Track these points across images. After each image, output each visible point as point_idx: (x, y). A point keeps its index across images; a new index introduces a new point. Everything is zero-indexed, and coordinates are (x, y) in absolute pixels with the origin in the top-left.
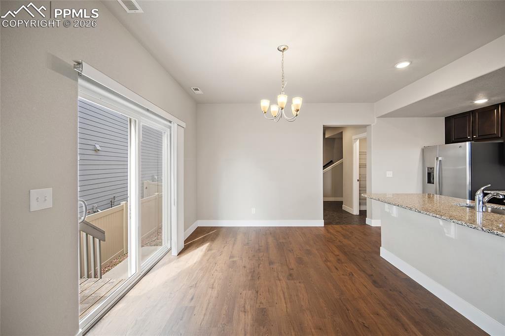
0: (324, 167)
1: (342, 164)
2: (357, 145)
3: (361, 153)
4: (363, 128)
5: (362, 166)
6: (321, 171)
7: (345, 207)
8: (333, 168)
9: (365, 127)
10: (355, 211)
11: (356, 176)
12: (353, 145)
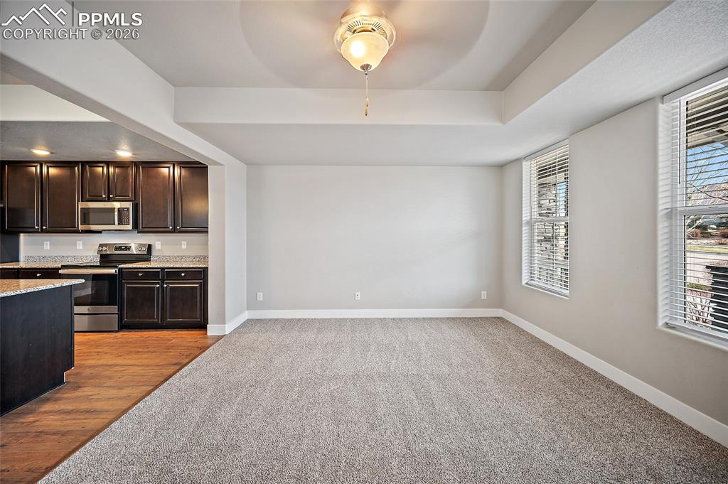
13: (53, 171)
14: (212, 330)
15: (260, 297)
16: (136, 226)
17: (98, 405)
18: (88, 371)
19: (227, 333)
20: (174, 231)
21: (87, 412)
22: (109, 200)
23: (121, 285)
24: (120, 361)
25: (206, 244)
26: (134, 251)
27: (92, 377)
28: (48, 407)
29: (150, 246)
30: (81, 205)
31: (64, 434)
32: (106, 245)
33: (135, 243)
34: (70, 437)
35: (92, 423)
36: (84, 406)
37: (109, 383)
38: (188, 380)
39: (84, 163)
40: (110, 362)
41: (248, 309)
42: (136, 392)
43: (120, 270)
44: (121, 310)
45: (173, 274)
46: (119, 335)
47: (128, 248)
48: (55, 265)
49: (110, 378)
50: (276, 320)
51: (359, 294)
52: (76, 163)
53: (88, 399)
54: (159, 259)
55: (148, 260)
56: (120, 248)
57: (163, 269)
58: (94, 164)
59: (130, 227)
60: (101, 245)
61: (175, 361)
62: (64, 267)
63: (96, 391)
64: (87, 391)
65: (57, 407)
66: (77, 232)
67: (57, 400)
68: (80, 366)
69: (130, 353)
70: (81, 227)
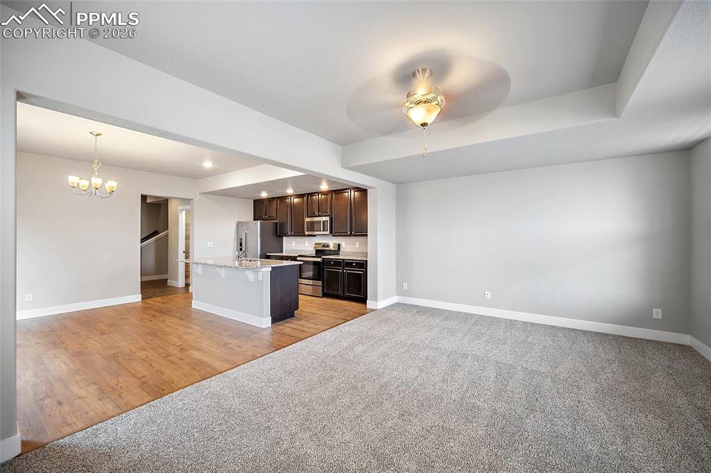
0: (143, 240)
1: (167, 235)
2: (182, 216)
3: (187, 225)
4: (187, 201)
5: (187, 238)
6: (139, 245)
7: (170, 283)
8: (156, 240)
9: (189, 200)
10: (181, 283)
11: (182, 247)
12: (179, 217)
13: (296, 200)
14: (370, 304)
15: (405, 286)
16: (331, 232)
17: (305, 329)
18: (304, 314)
19: (379, 308)
20: (351, 235)
21: (300, 330)
22: (319, 216)
23: (323, 268)
24: (319, 312)
25: (366, 244)
26: (332, 248)
27: (306, 317)
28: (287, 325)
29: (339, 245)
30: (307, 220)
31: (291, 336)
32: (318, 244)
33: (332, 242)
34: (293, 339)
35: (301, 335)
36: (300, 328)
37: (312, 321)
38: (347, 328)
39: (308, 194)
40: (315, 312)
41: (397, 295)
42: (322, 328)
43: (323, 259)
44: (323, 284)
45: (349, 264)
46: (322, 299)
47: (328, 246)
48: (294, 255)
49: (313, 319)
50: (416, 306)
51: (489, 293)
52: (304, 195)
53: (302, 326)
54: (343, 255)
55: (338, 254)
56: (324, 246)
57: (343, 260)
58: (311, 194)
59: (328, 233)
60: (316, 244)
61: (344, 318)
62: (299, 256)
63: (305, 323)
64: (302, 322)
65: (291, 326)
66: (305, 236)
67: (291, 323)
68: (302, 311)
69: (324, 309)
70: (306, 233)
